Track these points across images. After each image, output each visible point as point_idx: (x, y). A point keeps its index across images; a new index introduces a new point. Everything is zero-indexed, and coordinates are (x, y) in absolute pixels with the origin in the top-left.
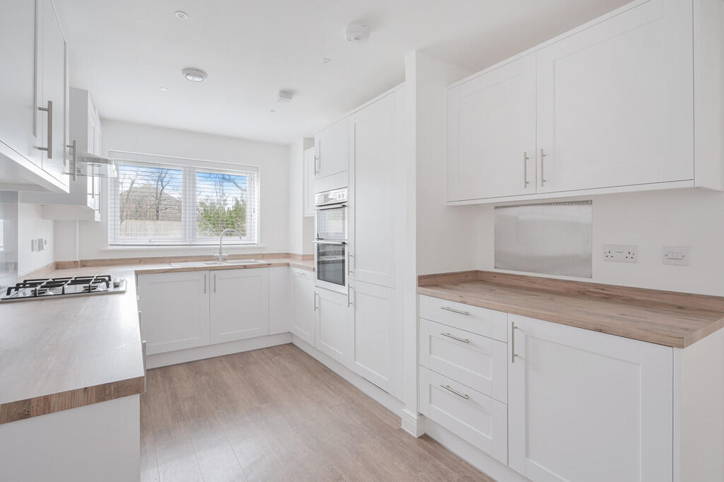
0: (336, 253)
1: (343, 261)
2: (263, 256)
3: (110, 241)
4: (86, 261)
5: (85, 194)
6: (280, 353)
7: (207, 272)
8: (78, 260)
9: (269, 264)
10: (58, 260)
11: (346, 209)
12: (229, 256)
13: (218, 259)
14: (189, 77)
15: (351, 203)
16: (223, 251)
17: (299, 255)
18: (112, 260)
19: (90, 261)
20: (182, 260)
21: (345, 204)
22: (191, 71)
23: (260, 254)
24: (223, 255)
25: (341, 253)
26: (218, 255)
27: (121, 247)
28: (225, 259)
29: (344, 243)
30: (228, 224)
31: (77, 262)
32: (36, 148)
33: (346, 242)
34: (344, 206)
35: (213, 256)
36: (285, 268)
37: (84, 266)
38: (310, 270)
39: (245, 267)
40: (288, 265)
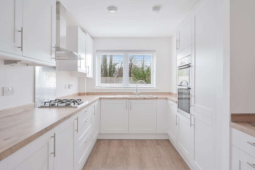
0: (186, 94)
1: (189, 98)
2: (158, 93)
3: (97, 85)
4: (89, 93)
5: (77, 67)
6: (161, 144)
7: (127, 100)
8: (85, 92)
9: (157, 98)
10: (79, 92)
11: (190, 68)
12: (140, 93)
13: (135, 94)
14: (111, 12)
15: (193, 64)
16: (138, 90)
17: (174, 94)
18: (96, 93)
19: (90, 93)
20: (121, 94)
21: (190, 65)
22: (111, 8)
23: (156, 93)
24: (138, 92)
25: (188, 94)
26: (136, 92)
27: (100, 88)
28: (139, 94)
29: (189, 88)
30: (143, 78)
31: (85, 93)
32: (17, 47)
33: (190, 87)
34: (190, 66)
35: (133, 93)
36: (165, 100)
37: (88, 95)
38: (175, 102)
39: (145, 99)
40: (167, 98)
